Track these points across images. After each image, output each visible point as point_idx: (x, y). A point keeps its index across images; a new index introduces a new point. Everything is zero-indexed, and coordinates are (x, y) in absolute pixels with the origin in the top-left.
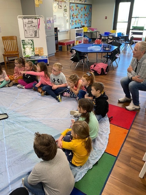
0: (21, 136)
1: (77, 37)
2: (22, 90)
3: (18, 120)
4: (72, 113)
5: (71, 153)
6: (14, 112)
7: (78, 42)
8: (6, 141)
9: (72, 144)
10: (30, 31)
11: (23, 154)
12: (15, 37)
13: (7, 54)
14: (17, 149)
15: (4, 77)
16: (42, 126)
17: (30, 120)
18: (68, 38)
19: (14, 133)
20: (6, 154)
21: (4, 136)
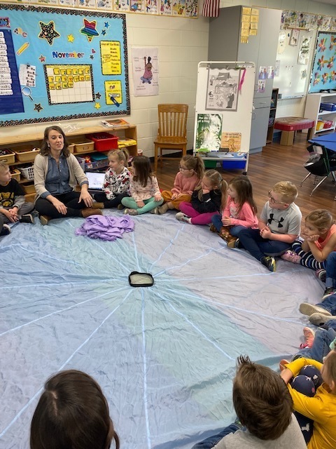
0: (178, 337)
1: (321, 114)
2: (184, 225)
3: (173, 295)
4: (305, 309)
5: (308, 426)
6: (165, 272)
7: (322, 125)
8: (146, 341)
9: (321, 408)
10: (219, 95)
11: (182, 386)
12: (184, 106)
13: (161, 142)
14: (168, 368)
15: (152, 192)
16: (227, 325)
17: (201, 302)
18: (299, 115)
19: (163, 325)
20: (145, 371)
21: (143, 326)
